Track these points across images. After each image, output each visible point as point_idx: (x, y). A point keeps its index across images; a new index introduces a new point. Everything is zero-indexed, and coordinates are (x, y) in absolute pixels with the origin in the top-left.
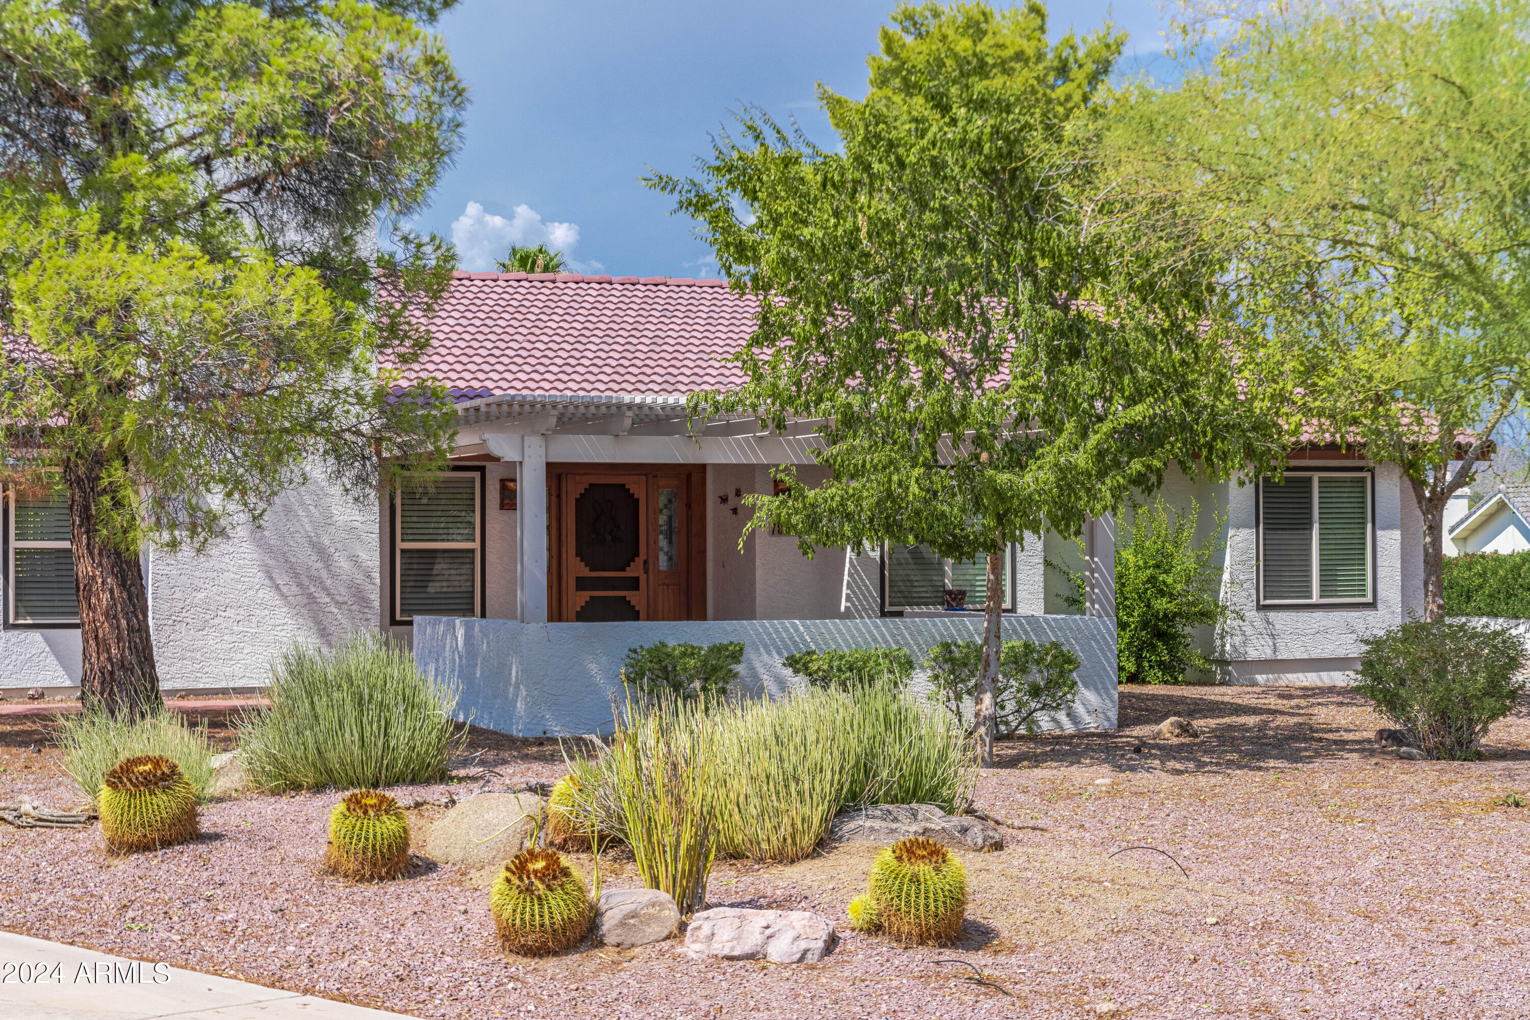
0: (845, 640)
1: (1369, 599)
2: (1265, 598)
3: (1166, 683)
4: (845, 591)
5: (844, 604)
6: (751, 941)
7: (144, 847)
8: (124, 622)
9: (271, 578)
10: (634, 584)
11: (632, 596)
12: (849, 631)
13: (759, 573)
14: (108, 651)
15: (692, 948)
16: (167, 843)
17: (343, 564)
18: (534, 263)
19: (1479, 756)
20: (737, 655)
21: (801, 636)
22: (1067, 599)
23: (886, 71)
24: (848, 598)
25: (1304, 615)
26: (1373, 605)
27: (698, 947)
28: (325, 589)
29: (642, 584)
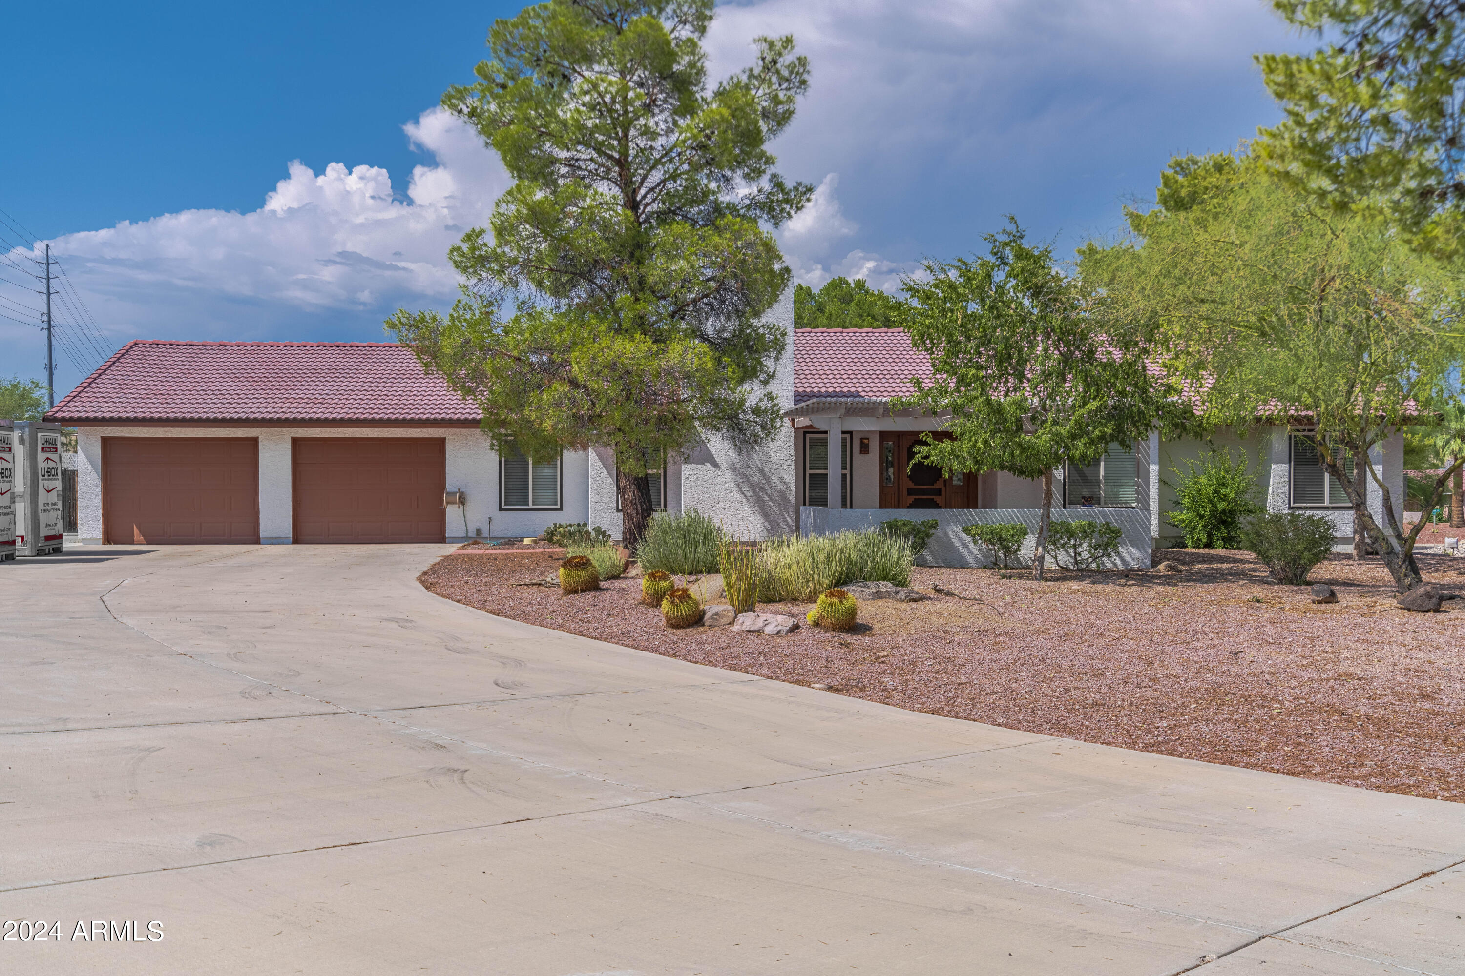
0: (997, 520)
2: (1294, 503)
3: (1227, 548)
6: (759, 625)
7: (574, 592)
8: (639, 506)
9: (740, 488)
10: (938, 492)
11: (937, 499)
12: (999, 515)
13: (999, 487)
15: (736, 628)
16: (583, 591)
17: (775, 481)
19: (1309, 583)
20: (934, 526)
22: (1175, 502)
23: (1166, 196)
27: (737, 627)
28: (767, 493)
29: (943, 492)
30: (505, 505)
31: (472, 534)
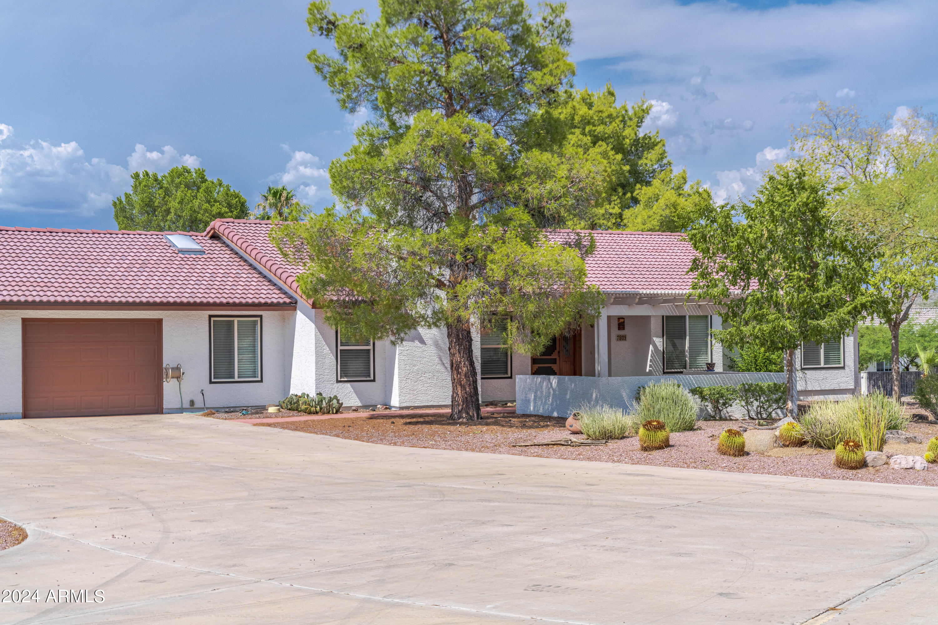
1: (842, 365)
2: (804, 365)
4: (649, 363)
5: (648, 369)
9: (441, 360)
11: (554, 366)
14: (465, 390)
18: (281, 195)
21: (692, 381)
22: (729, 366)
24: (650, 366)
25: (818, 372)
26: (843, 368)
29: (558, 361)
30: (214, 378)
31: (186, 405)
